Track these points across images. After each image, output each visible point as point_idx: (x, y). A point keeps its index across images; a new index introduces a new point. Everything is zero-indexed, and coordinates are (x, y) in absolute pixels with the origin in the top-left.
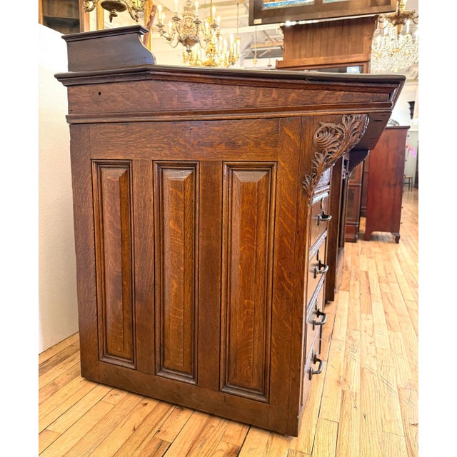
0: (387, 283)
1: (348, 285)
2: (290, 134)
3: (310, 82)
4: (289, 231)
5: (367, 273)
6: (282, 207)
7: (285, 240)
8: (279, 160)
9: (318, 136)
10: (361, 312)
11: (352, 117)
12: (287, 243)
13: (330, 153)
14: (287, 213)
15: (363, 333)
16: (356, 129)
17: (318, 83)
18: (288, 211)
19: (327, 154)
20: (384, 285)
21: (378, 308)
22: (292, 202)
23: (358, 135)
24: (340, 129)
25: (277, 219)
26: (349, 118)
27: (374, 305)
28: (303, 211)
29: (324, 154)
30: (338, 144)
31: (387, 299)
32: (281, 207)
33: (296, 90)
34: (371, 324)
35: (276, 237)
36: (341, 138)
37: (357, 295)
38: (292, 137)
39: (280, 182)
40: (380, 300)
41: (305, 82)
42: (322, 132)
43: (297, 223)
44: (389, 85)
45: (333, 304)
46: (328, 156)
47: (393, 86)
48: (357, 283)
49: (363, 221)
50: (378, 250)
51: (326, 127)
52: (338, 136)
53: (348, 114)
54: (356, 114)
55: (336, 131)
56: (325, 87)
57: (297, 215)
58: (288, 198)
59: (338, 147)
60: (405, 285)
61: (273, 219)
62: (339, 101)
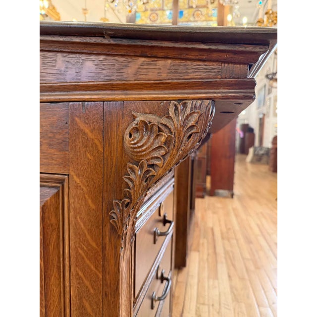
0: (228, 240)
1: (198, 244)
2: (87, 131)
3: (112, 42)
4: (92, 291)
5: (212, 229)
6: (80, 251)
7: (87, 305)
8: (72, 173)
9: (130, 135)
10: (209, 278)
11: (185, 105)
12: (89, 310)
13: (152, 166)
14: (88, 262)
15: (211, 308)
16: (192, 127)
17: (125, 42)
18: (89, 259)
19: (145, 169)
20: (226, 242)
21: (223, 270)
22: (94, 245)
23: (196, 137)
24: (165, 125)
25: (72, 270)
26: (180, 107)
27: (219, 266)
28: (112, 262)
29: (141, 168)
30: (163, 152)
31: (230, 259)
32: (77, 251)
33: (93, 57)
34: (218, 293)
35: (73, 298)
36: (167, 142)
37: (205, 257)
38: (90, 135)
39: (75, 210)
40: (224, 260)
41: (105, 41)
42: (136, 130)
43: (104, 279)
44: (250, 48)
45: (185, 270)
46: (148, 172)
47: (257, 49)
48: (205, 241)
49: (209, 179)
50: (219, 205)
51: (143, 122)
52: (163, 139)
53: (179, 100)
54: (194, 99)
55: (160, 130)
56: (139, 51)
57: (103, 266)
58: (88, 237)
59: (163, 156)
60: (242, 241)
61: (67, 268)
62: (164, 76)
